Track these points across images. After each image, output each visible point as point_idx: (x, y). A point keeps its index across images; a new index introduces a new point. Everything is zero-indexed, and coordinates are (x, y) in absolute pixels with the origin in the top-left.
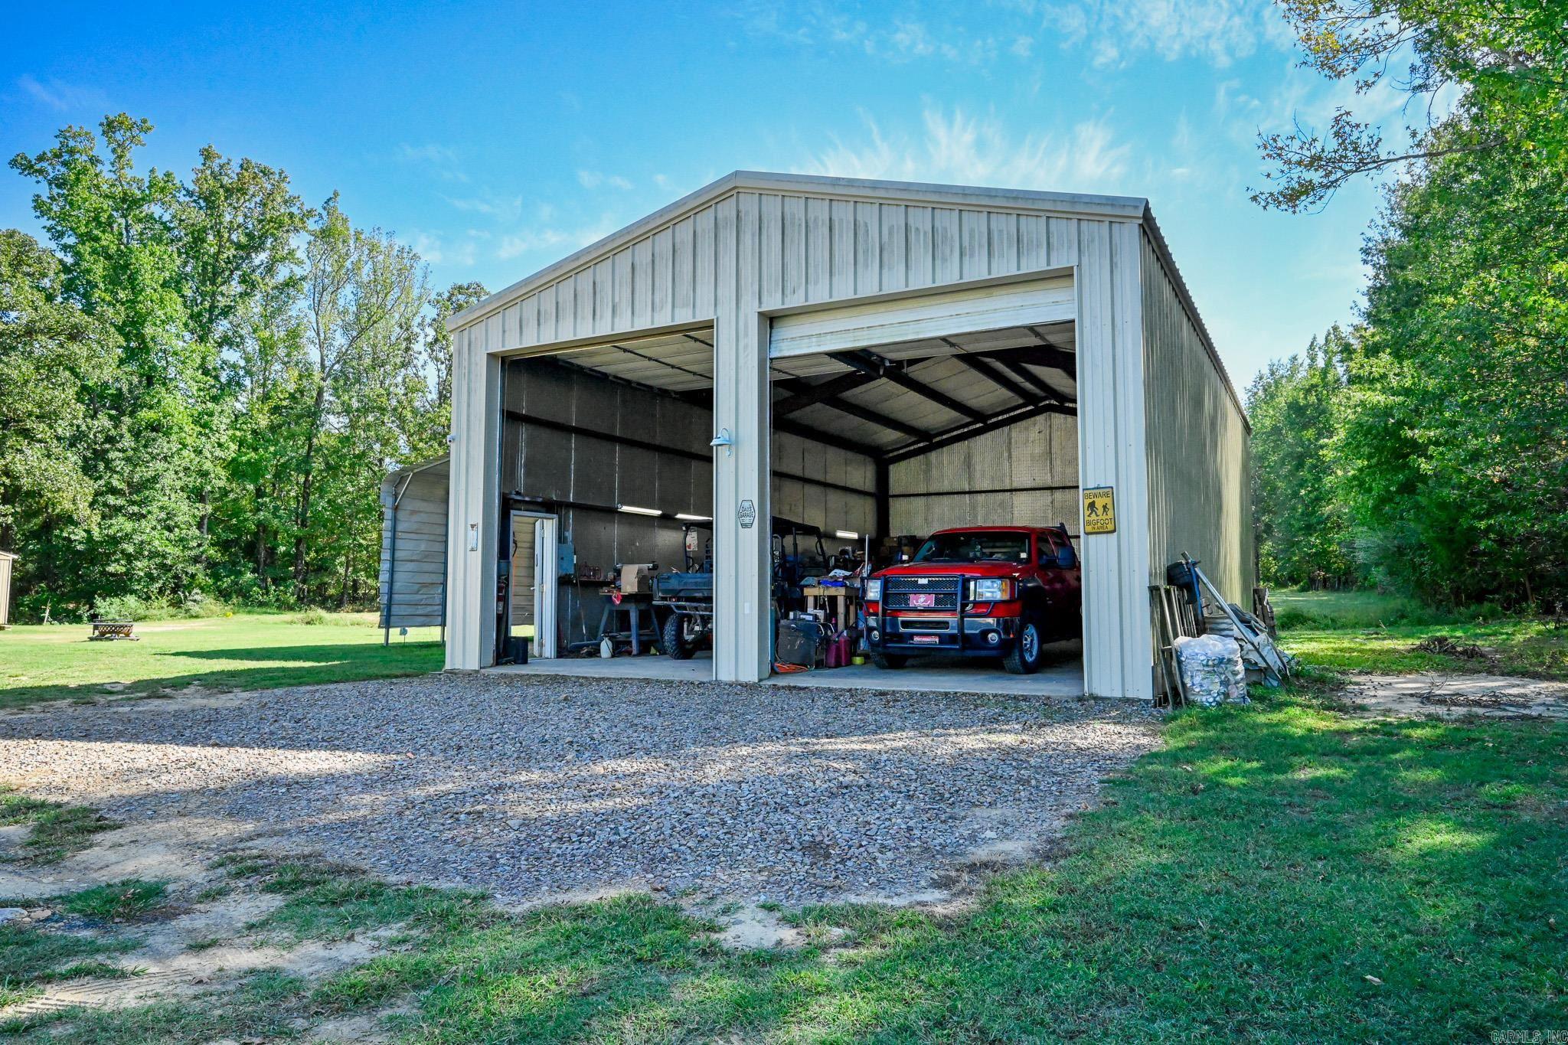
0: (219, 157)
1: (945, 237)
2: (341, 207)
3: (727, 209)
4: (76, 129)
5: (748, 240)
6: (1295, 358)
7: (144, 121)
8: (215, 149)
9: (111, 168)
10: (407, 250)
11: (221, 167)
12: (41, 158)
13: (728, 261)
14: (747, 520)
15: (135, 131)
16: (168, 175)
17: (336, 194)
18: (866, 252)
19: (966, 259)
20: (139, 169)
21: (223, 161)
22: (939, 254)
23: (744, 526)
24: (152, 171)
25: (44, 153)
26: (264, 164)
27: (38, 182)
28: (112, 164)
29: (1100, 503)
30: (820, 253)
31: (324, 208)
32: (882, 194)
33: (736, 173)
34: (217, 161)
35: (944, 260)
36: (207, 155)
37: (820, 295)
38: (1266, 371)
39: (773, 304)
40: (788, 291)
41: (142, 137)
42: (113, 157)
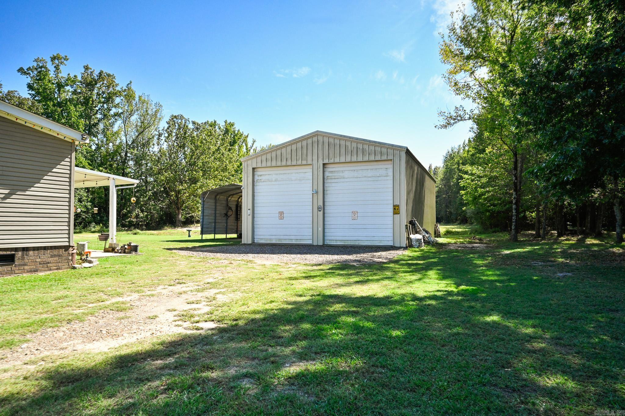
0: (91, 69)
1: (365, 151)
2: (133, 87)
3: (315, 139)
4: (41, 58)
5: (320, 146)
6: (460, 146)
7: (66, 56)
8: (90, 66)
9: (54, 73)
10: (158, 103)
11: (91, 72)
12: (29, 69)
13: (315, 151)
14: (320, 210)
15: (63, 60)
16: (75, 76)
17: (131, 82)
18: (348, 152)
19: (370, 156)
20: (63, 74)
21: (92, 70)
22: (364, 154)
23: (319, 211)
24: (69, 74)
25: (30, 67)
26: (108, 73)
27: (27, 77)
28: (55, 72)
29: (396, 208)
30: (337, 151)
31: (127, 87)
32: (352, 140)
33: (318, 131)
34: (90, 70)
35: (365, 155)
36: (86, 68)
37: (337, 160)
38: (450, 151)
39: (326, 161)
40: (330, 159)
41: (65, 62)
42: (54, 69)
